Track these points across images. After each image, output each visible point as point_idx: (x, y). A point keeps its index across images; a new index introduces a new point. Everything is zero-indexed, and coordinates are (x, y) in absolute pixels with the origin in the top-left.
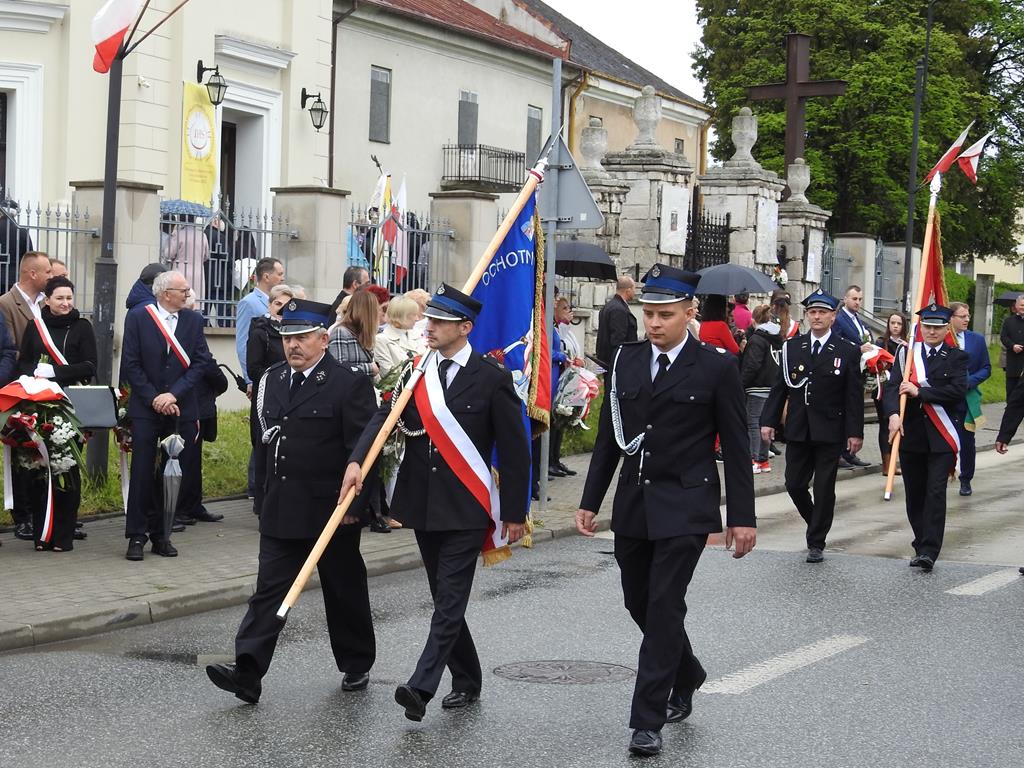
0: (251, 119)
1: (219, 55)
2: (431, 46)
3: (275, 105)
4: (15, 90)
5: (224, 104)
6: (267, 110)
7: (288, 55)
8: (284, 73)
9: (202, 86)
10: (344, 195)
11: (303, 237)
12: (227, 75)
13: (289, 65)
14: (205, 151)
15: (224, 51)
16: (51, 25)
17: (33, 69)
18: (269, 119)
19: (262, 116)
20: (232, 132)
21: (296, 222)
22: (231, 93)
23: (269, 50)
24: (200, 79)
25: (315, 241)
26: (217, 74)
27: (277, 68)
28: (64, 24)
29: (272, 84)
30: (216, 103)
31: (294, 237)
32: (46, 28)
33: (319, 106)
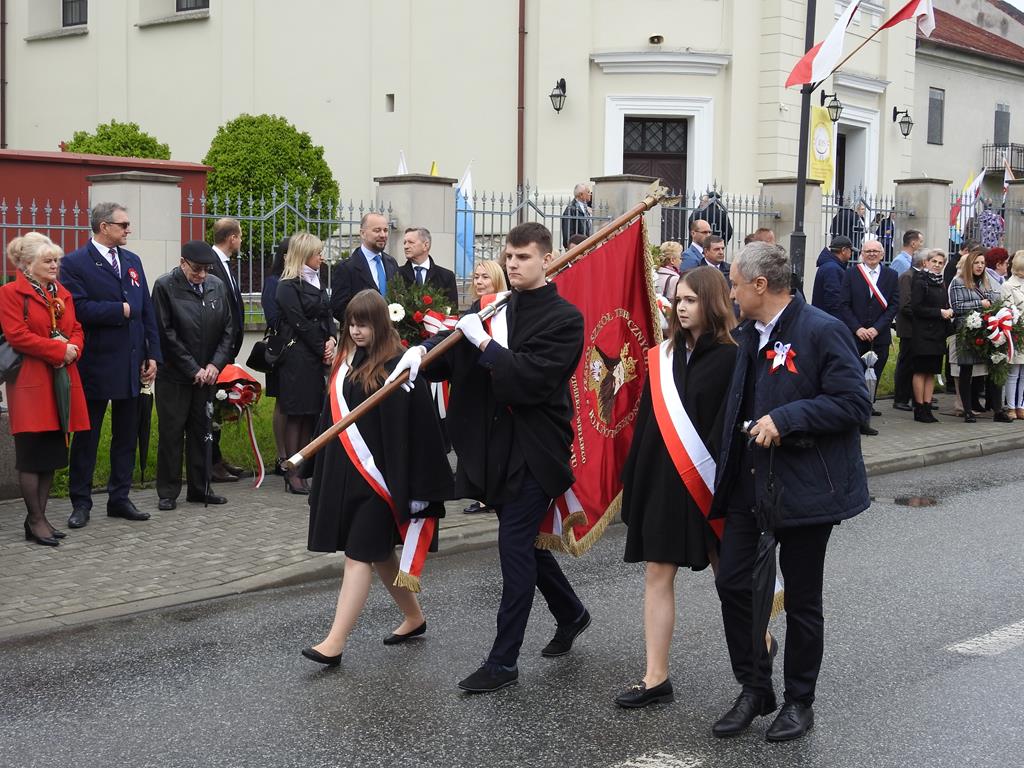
0: (856, 131)
1: (836, 86)
2: (975, 71)
3: (874, 121)
4: (693, 117)
5: (840, 121)
6: (869, 123)
7: (884, 83)
8: (881, 96)
9: (825, 108)
10: (947, 184)
11: (917, 214)
12: (842, 100)
13: (885, 91)
14: (826, 156)
15: (840, 82)
16: (719, 69)
17: (707, 101)
18: (870, 131)
19: (864, 128)
20: (845, 140)
21: (913, 204)
22: (845, 113)
23: (871, 80)
24: (822, 104)
25: (927, 218)
26: (835, 99)
27: (876, 93)
28: (728, 68)
29: (872, 105)
30: (835, 120)
31: (911, 215)
32: (715, 72)
33: (906, 119)
